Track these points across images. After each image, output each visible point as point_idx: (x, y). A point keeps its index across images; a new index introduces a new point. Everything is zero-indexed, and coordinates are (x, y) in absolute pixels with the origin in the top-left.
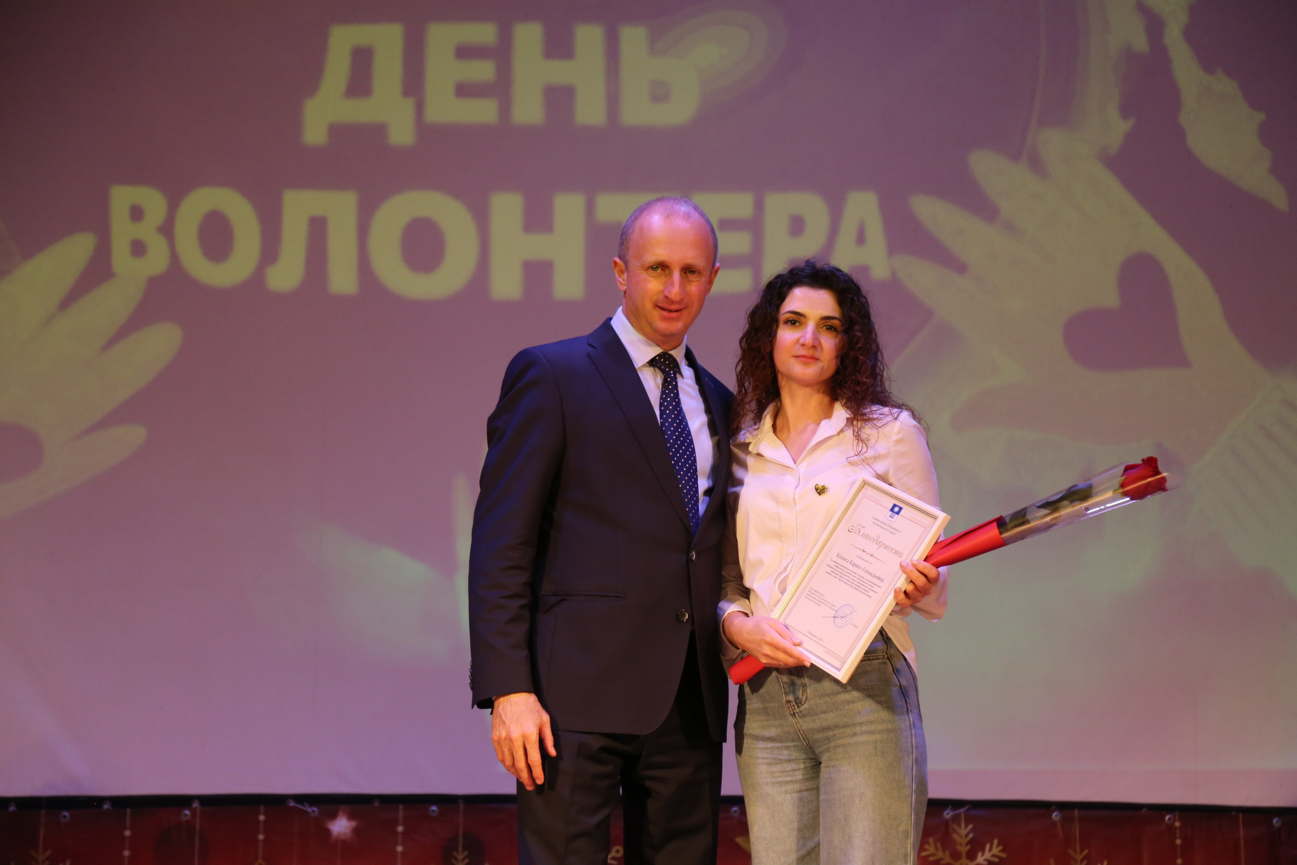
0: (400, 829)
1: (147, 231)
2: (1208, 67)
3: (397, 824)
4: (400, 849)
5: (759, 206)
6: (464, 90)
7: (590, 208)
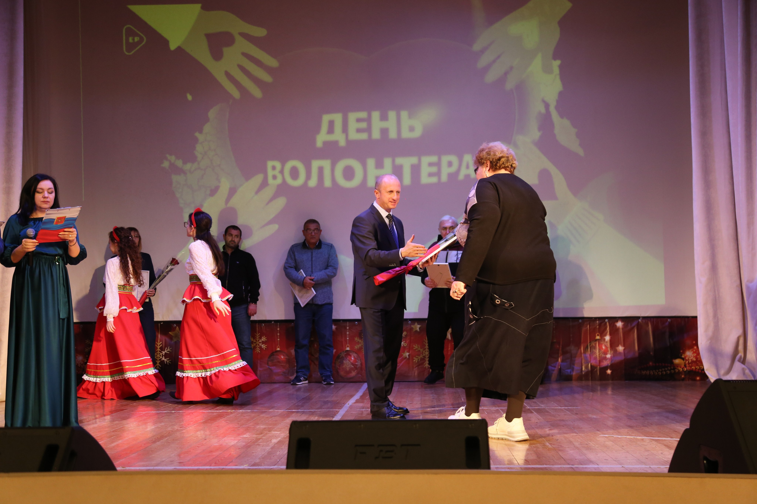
0: (348, 328)
1: (276, 172)
2: (562, 116)
3: (347, 327)
4: (348, 333)
5: (440, 159)
6: (359, 131)
7: (393, 161)
